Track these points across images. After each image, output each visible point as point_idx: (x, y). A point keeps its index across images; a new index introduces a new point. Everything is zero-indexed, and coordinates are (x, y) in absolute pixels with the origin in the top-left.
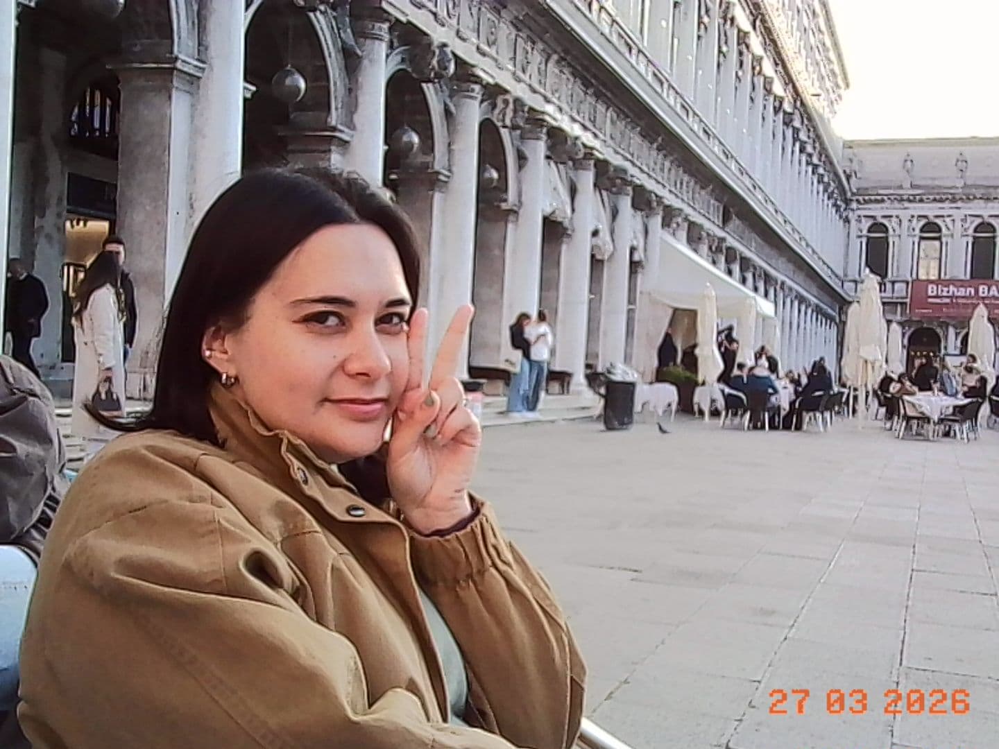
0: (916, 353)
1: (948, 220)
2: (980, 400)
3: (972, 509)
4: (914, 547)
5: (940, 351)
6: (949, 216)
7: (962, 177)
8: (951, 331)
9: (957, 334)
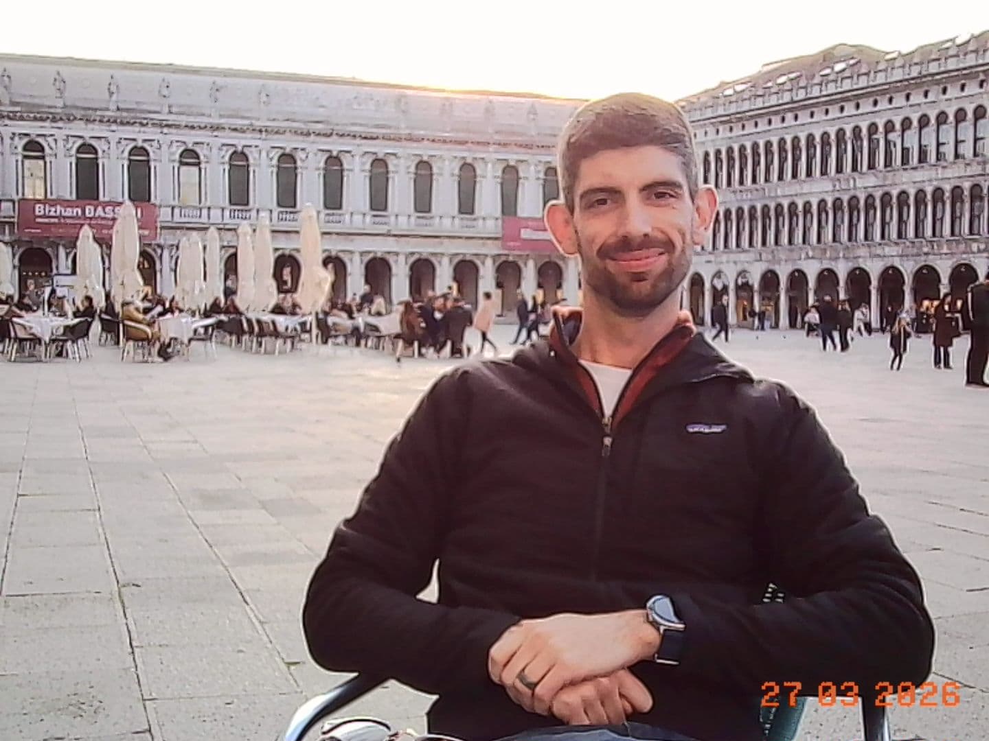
0: (27, 273)
1: (50, 139)
2: (90, 320)
3: (80, 428)
4: (21, 471)
5: (51, 271)
6: (52, 135)
7: (61, 97)
8: (62, 252)
9: (67, 255)
